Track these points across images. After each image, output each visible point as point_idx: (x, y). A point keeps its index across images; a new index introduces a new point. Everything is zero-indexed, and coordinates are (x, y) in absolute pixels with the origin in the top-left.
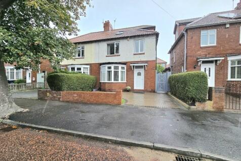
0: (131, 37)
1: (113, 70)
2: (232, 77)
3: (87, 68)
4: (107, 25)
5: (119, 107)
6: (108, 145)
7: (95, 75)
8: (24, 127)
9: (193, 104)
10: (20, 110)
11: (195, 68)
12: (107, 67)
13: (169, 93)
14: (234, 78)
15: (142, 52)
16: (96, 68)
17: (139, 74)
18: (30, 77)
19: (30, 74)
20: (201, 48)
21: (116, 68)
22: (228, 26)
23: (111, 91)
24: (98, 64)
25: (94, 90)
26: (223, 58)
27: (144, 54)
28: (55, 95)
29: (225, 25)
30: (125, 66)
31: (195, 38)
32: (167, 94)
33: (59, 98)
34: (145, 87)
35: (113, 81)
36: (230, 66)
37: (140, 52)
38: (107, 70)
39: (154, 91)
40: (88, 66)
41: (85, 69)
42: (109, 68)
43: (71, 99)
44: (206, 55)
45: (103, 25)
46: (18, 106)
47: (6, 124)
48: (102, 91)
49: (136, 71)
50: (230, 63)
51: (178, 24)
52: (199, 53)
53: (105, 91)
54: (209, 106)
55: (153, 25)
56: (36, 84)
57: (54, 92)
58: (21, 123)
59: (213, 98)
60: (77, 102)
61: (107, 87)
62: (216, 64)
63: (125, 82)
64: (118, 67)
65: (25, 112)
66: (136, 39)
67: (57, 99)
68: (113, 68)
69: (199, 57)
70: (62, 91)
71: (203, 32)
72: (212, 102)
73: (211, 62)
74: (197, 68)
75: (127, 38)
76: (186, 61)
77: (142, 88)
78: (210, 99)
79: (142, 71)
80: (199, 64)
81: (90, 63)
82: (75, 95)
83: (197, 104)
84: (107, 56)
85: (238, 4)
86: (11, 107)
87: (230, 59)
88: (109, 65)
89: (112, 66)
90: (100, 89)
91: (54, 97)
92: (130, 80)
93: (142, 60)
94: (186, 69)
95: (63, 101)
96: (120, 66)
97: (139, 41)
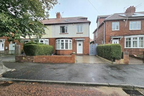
0: (75, 23)
1: (64, 42)
2: (126, 47)
3: (47, 41)
4: (58, 15)
5: (74, 64)
6: (83, 87)
7: (52, 45)
8: (18, 82)
9: (114, 61)
10: (9, 70)
11: (109, 42)
12: (61, 41)
13: (97, 55)
14: (127, 47)
15: (81, 32)
16: (53, 41)
17: (80, 45)
18: (3, 46)
19: (3, 44)
20: (112, 31)
21: (67, 41)
22: (124, 21)
23: (64, 55)
24: (55, 38)
25: (52, 54)
26: (123, 37)
27: (82, 33)
28: (29, 59)
29: (123, 20)
30: (71, 40)
31: (109, 26)
32: (95, 56)
33: (32, 61)
34: (83, 52)
35: (65, 49)
36: (125, 41)
37: (80, 32)
38: (61, 42)
39: (88, 55)
40: (48, 40)
41: (45, 42)
42: (62, 41)
43: (41, 60)
44: (115, 35)
45: (56, 15)
46: (7, 67)
47: (2, 81)
48: (58, 55)
49: (78, 43)
50: (125, 39)
51: (99, 18)
52: (111, 33)
53: (60, 55)
54: (122, 61)
55: (86, 17)
56: (9, 52)
57: (28, 56)
58: (14, 79)
59: (124, 57)
60: (45, 63)
61: (61, 53)
62: (119, 40)
63: (72, 49)
64: (68, 40)
65: (13, 71)
66: (78, 24)
67: (31, 61)
68: (64, 41)
69: (111, 36)
70: (34, 56)
71: (113, 23)
72: (123, 59)
73: (117, 39)
74: (110, 42)
75: (72, 23)
76: (105, 38)
77: (82, 53)
78: (122, 58)
79: (82, 43)
80: (112, 39)
81: (49, 37)
82: (44, 58)
83: (116, 61)
84: (60, 34)
85: (126, 10)
86: (2, 68)
87: (125, 37)
88: (62, 39)
89: (64, 40)
90: (56, 54)
91: (29, 60)
92: (75, 48)
93: (82, 37)
94: (105, 42)
95: (35, 63)
96: (69, 40)
97: (80, 26)
